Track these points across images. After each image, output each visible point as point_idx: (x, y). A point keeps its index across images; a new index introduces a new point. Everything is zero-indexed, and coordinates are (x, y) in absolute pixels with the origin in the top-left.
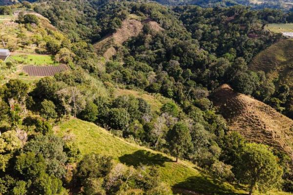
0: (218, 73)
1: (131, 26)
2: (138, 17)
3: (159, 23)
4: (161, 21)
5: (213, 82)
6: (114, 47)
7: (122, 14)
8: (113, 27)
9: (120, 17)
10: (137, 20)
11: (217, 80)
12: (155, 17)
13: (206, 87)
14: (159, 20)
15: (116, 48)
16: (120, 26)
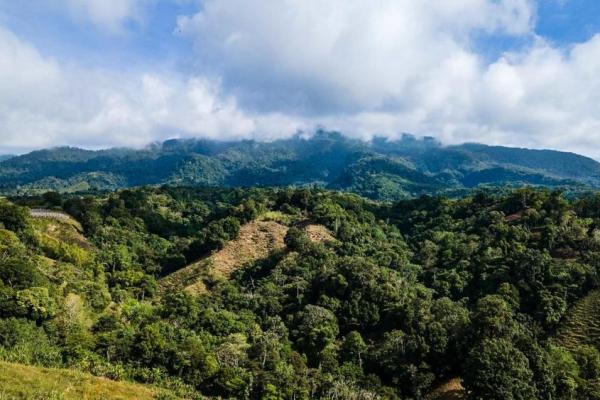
0: (427, 341)
1: (263, 235)
2: (285, 216)
3: (331, 228)
4: (337, 224)
5: (412, 368)
6: (205, 282)
7: (246, 209)
8: (215, 236)
9: (238, 215)
10: (279, 222)
11: (425, 365)
12: (321, 214)
13: (393, 385)
14: (331, 220)
15: (210, 284)
16: (234, 235)
